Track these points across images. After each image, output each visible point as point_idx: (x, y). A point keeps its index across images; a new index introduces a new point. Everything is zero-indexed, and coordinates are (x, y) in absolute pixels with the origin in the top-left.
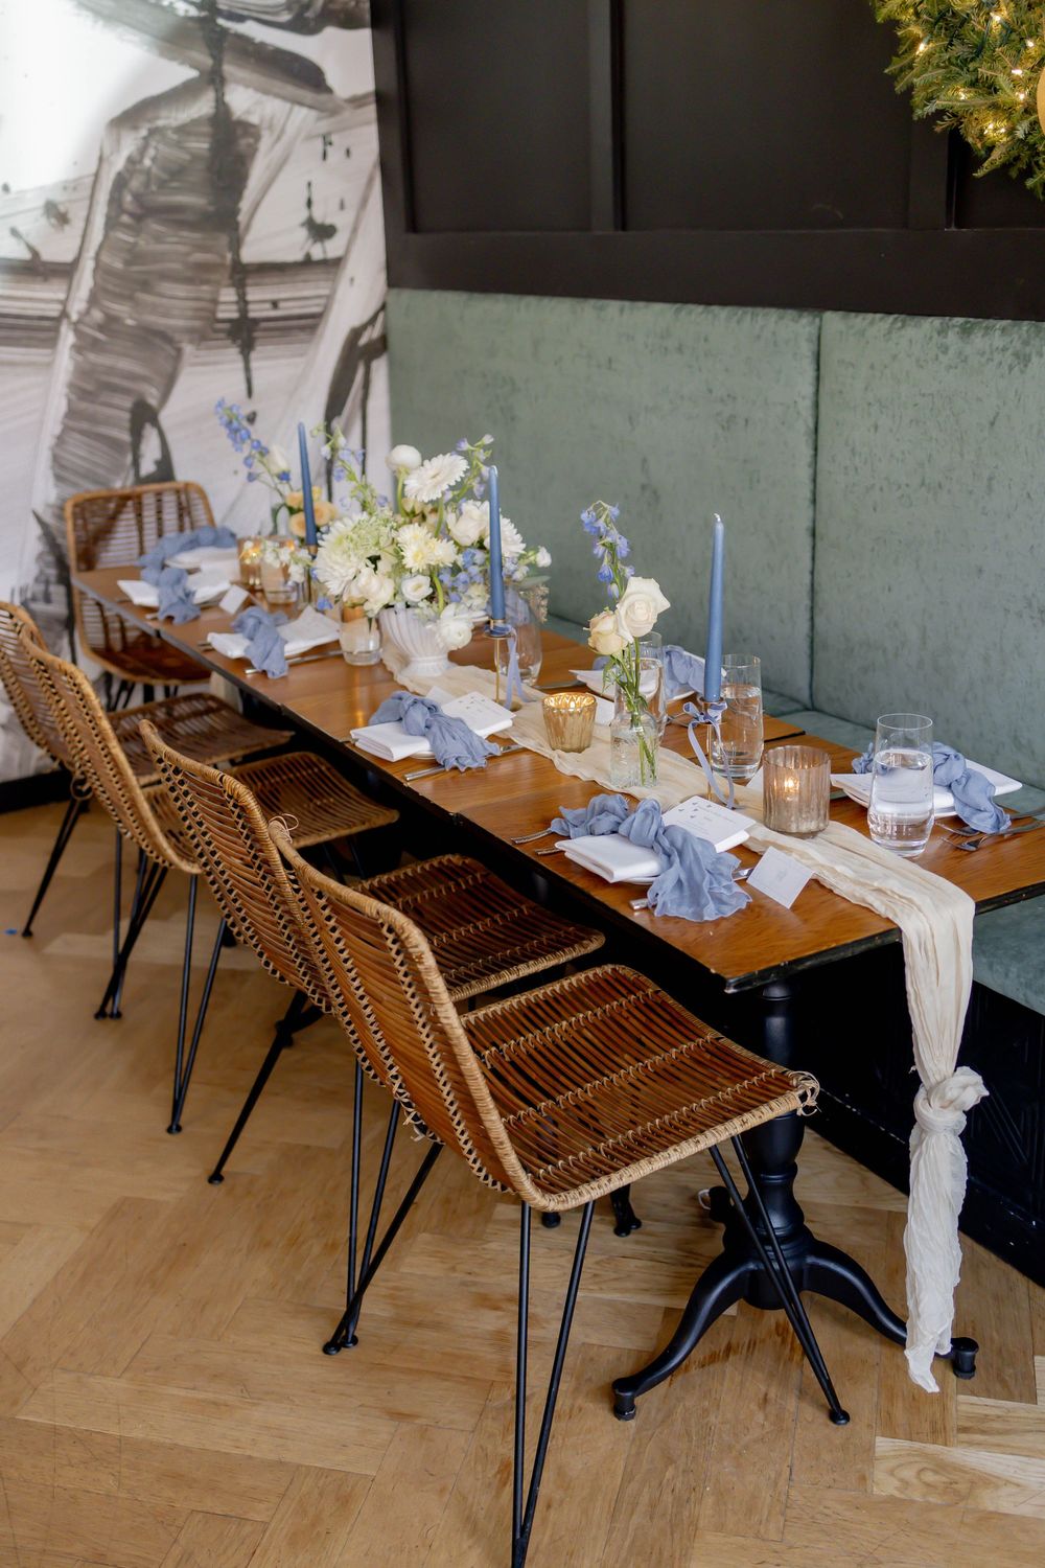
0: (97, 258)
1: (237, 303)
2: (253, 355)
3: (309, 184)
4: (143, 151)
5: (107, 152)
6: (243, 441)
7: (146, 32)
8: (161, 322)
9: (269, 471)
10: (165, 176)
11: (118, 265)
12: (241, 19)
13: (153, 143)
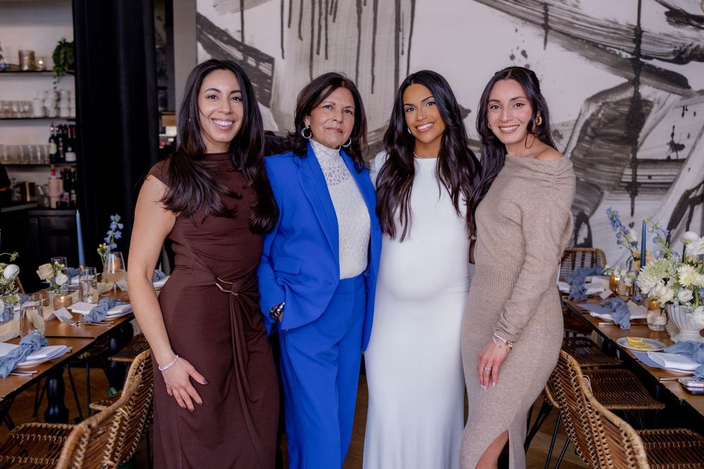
0: (572, 153)
1: (632, 175)
2: (636, 198)
3: (674, 127)
4: (598, 112)
5: (583, 111)
6: (617, 227)
7: (607, 65)
8: (596, 181)
9: (628, 240)
10: (606, 121)
11: (581, 157)
12: (651, 58)
13: (604, 108)
